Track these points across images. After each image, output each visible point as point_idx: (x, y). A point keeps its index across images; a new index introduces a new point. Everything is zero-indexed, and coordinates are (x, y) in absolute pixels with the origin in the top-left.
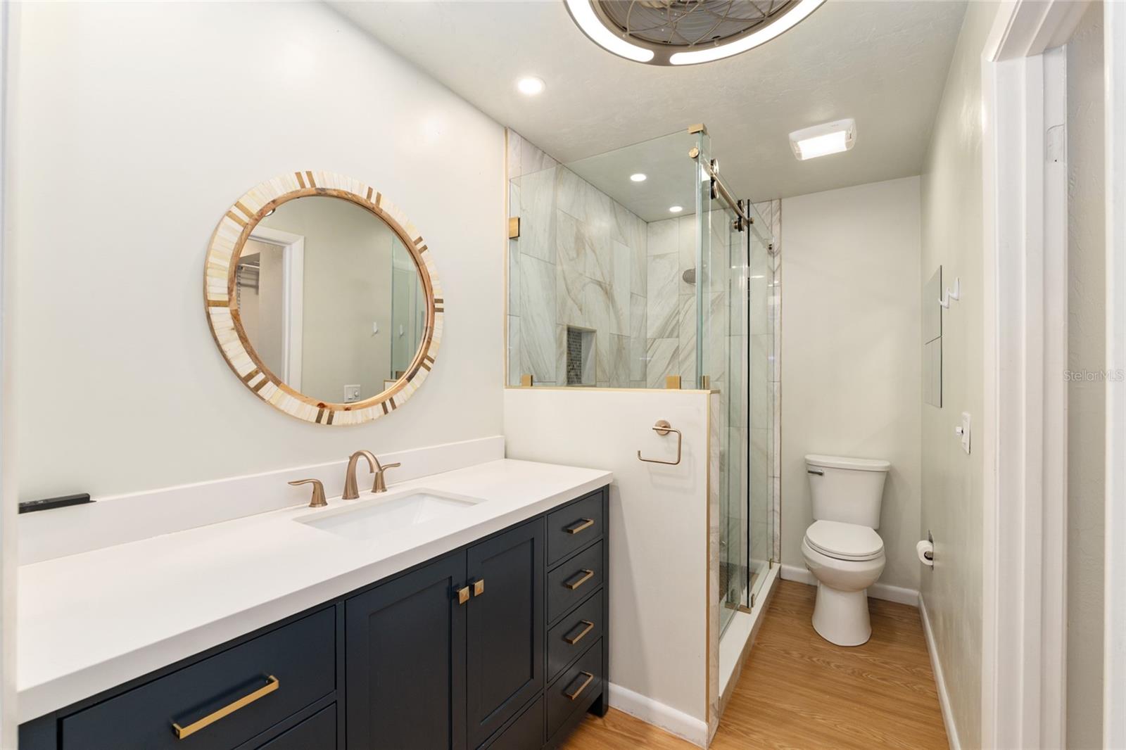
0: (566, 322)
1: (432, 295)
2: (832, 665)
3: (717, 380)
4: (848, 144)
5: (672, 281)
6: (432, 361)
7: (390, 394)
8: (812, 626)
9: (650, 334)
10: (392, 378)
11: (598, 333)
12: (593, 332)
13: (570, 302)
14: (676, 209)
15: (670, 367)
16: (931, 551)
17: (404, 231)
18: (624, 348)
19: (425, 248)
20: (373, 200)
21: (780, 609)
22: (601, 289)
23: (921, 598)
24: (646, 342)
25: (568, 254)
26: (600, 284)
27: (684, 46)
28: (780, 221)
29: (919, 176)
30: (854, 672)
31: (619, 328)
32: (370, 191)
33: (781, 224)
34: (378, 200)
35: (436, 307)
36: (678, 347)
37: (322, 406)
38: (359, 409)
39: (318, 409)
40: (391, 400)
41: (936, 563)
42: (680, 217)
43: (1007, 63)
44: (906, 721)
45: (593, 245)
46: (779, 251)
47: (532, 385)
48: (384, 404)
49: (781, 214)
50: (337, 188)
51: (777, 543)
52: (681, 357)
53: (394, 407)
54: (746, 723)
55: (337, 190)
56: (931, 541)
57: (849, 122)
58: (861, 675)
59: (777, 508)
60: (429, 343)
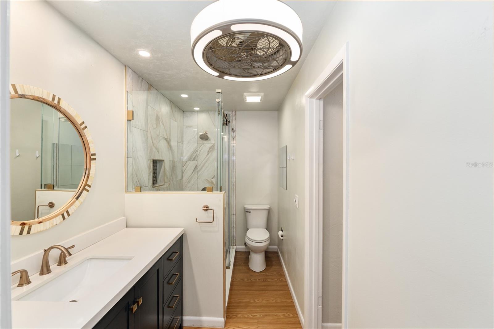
0: (152, 158)
1: (89, 152)
2: (257, 280)
3: (212, 179)
4: (261, 100)
5: (194, 137)
6: (90, 186)
7: (66, 208)
8: (249, 267)
9: (185, 158)
10: (41, 188)
11: (165, 161)
12: (163, 161)
13: (154, 149)
14: (197, 109)
15: (194, 173)
16: (282, 234)
17: (74, 119)
18: (175, 167)
19: (86, 127)
20: (56, 101)
21: (237, 263)
22: (166, 142)
23: (278, 248)
24: (183, 162)
25: (153, 126)
26: (166, 139)
27: (230, 75)
28: (236, 119)
29: (277, 112)
30: (264, 280)
31: (173, 158)
32: (54, 96)
33: (236, 121)
34: (59, 102)
35: (92, 158)
36: (197, 165)
37: (23, 224)
38: (48, 221)
39: (21, 226)
40: (67, 212)
41: (284, 238)
42: (197, 111)
43: (312, 99)
44: (280, 292)
45: (163, 122)
46: (235, 131)
47: (141, 191)
48: (63, 215)
49: (236, 117)
50: (33, 95)
51: (235, 239)
52: (198, 169)
53: (69, 215)
54: (235, 312)
55: (33, 96)
56: (282, 231)
57: (262, 94)
58: (266, 281)
59: (235, 226)
60: (88, 177)
